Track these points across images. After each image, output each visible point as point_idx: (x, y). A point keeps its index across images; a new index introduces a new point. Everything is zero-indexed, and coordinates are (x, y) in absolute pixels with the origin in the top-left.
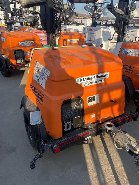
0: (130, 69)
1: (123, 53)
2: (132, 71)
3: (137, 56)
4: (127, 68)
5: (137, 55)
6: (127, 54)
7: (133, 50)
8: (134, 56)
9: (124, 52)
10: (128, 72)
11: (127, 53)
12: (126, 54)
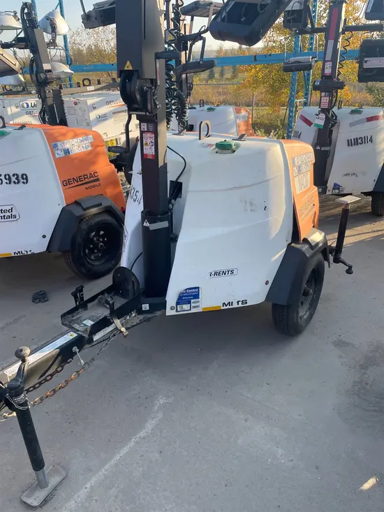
0: (92, 179)
1: (60, 154)
2: (98, 180)
3: (90, 148)
4: (87, 180)
5: (88, 146)
6: (69, 153)
7: (75, 140)
8: (85, 150)
9: (59, 152)
10: (94, 186)
11: (67, 151)
12: (65, 153)
